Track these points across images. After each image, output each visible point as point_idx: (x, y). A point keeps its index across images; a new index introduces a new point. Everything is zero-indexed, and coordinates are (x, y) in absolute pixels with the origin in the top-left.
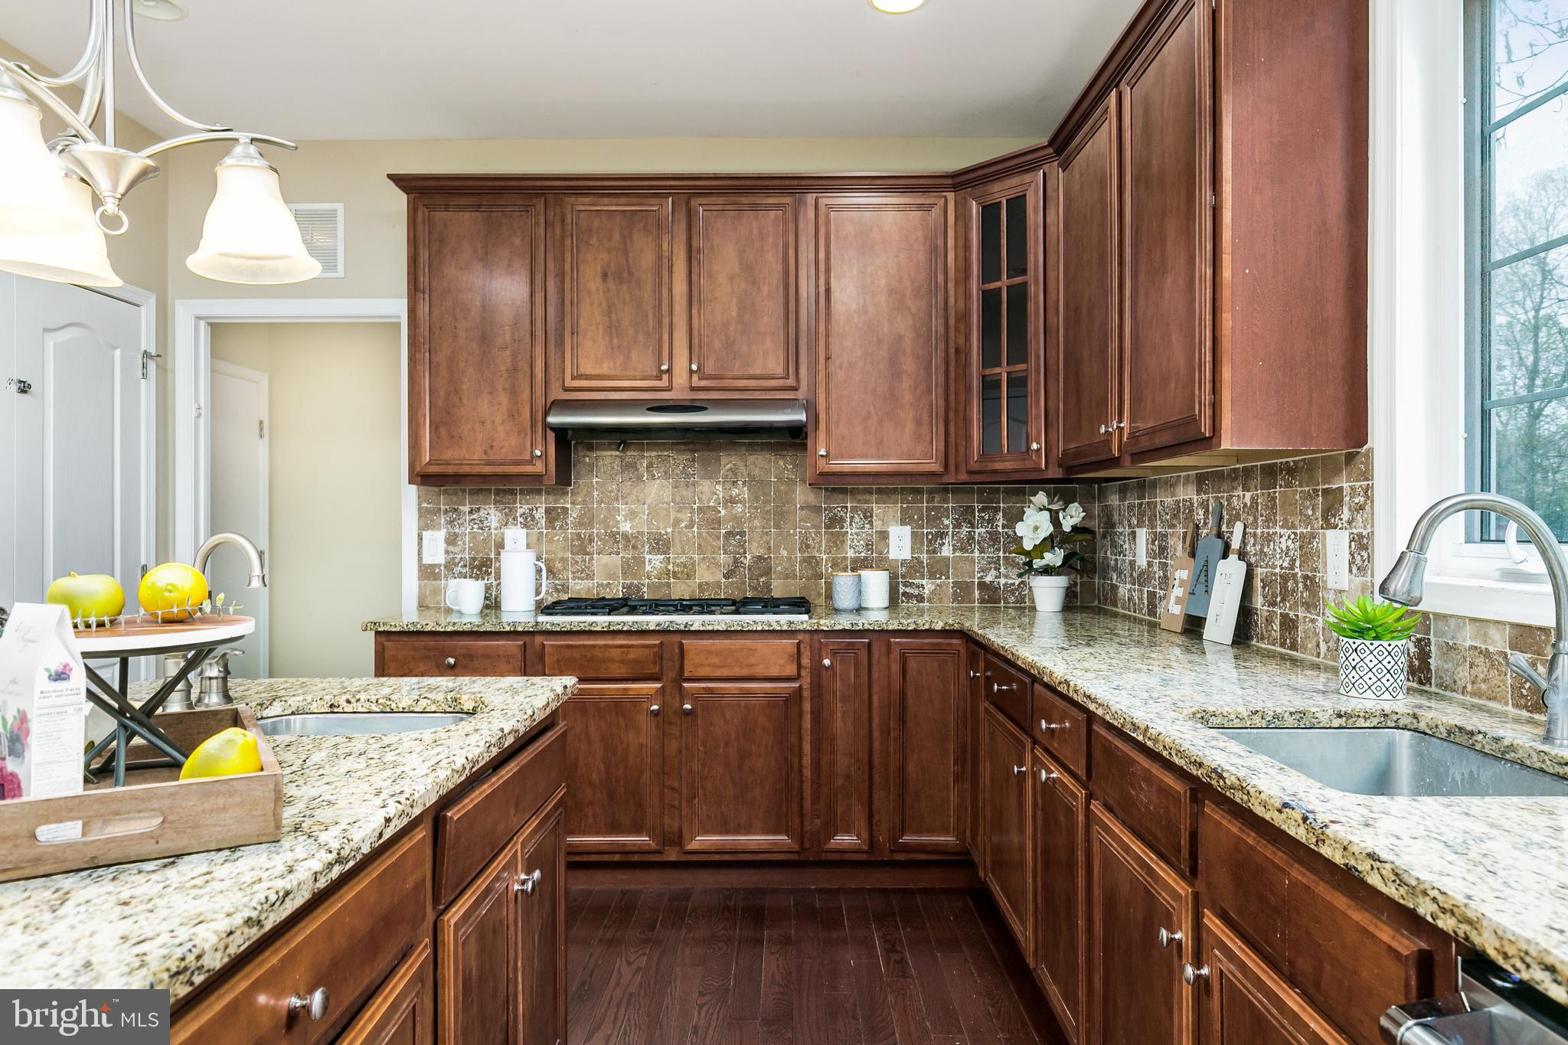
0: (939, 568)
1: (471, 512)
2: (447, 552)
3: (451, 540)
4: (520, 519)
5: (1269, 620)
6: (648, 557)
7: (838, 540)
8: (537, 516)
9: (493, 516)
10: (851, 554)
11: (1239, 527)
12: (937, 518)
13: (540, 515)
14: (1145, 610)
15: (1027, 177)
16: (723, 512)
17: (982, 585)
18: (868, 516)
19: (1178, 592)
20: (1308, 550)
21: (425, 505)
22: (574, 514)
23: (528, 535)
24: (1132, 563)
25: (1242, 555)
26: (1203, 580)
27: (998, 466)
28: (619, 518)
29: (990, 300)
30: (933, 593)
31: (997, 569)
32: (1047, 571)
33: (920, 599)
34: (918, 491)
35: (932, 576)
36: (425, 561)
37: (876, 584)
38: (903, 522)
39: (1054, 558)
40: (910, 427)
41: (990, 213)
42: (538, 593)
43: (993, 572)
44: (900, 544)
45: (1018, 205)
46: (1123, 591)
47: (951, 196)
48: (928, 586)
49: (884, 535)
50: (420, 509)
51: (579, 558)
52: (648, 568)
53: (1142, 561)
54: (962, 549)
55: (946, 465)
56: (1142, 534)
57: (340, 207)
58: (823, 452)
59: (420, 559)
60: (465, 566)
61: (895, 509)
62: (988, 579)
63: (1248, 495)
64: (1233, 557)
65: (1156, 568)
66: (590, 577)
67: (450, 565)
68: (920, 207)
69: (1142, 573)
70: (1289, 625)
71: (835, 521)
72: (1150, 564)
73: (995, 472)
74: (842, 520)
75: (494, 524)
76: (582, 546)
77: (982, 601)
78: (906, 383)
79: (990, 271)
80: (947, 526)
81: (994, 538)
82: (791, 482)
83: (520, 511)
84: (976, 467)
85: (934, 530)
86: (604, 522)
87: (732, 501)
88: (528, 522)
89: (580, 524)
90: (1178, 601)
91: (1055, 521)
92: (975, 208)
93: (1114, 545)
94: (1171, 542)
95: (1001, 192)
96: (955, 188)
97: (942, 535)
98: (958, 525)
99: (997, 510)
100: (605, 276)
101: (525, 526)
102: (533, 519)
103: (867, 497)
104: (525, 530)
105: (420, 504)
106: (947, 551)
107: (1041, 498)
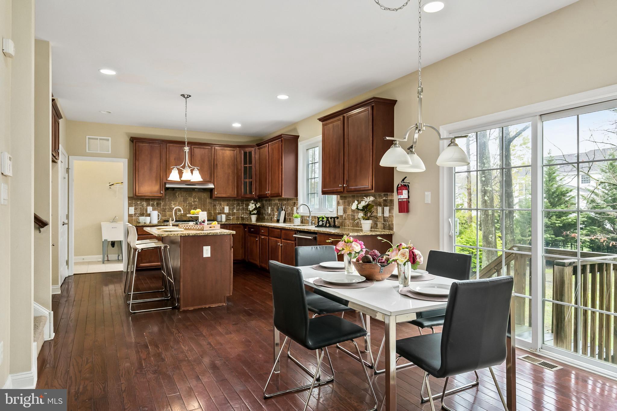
0: (233, 214)
1: (140, 203)
2: (135, 211)
3: (135, 209)
4: (151, 205)
5: (288, 219)
6: (178, 212)
7: (215, 209)
8: (155, 204)
9: (145, 204)
10: (217, 212)
11: (284, 207)
12: (233, 205)
13: (155, 203)
14: (270, 220)
15: (252, 149)
16: (193, 204)
17: (241, 217)
18: (221, 204)
19: (276, 216)
20: (292, 210)
21: (129, 202)
22: (162, 204)
23: (153, 208)
24: (268, 213)
25: (285, 210)
26: (279, 215)
27: (247, 196)
28: (172, 205)
29: (245, 168)
30: (232, 219)
31: (244, 214)
32: (254, 214)
33: (230, 220)
34: (230, 200)
35: (232, 216)
36: (129, 213)
37: (224, 216)
38: (227, 206)
39: (255, 212)
40: (231, 189)
41: (245, 153)
42: (158, 219)
43: (243, 215)
44: (227, 210)
45: (250, 153)
46: (266, 217)
47: (238, 148)
48: (231, 217)
49: (224, 208)
50: (128, 202)
51: (163, 213)
52: (178, 214)
53: (269, 212)
54: (238, 211)
55: (237, 196)
56: (270, 208)
57: (110, 138)
58: (216, 193)
59: (128, 213)
60: (138, 214)
61: (226, 203)
62: (242, 216)
63: (285, 202)
64: (283, 211)
65: (272, 213)
66: (166, 216)
67: (135, 214)
68: (233, 150)
69: (269, 214)
70: (290, 219)
71: (215, 205)
72: (271, 213)
73: (246, 197)
74: (216, 206)
75: (145, 206)
76: (164, 210)
77: (241, 220)
78: (230, 181)
79: (245, 163)
80: (235, 206)
81: (243, 209)
82: (206, 198)
83: (151, 203)
84: (242, 196)
85: (233, 207)
86: (169, 206)
87: (194, 202)
88: (153, 205)
89: (164, 206)
90: (276, 217)
91: (255, 205)
92: (243, 152)
93: (264, 210)
94: (274, 209)
95: (248, 150)
96: (239, 147)
97: (234, 208)
98: (237, 206)
99: (244, 203)
100: (175, 159)
101: (152, 206)
102: (154, 204)
103: (220, 201)
104: (152, 207)
105: (128, 201)
106: (235, 211)
107: (252, 202)
